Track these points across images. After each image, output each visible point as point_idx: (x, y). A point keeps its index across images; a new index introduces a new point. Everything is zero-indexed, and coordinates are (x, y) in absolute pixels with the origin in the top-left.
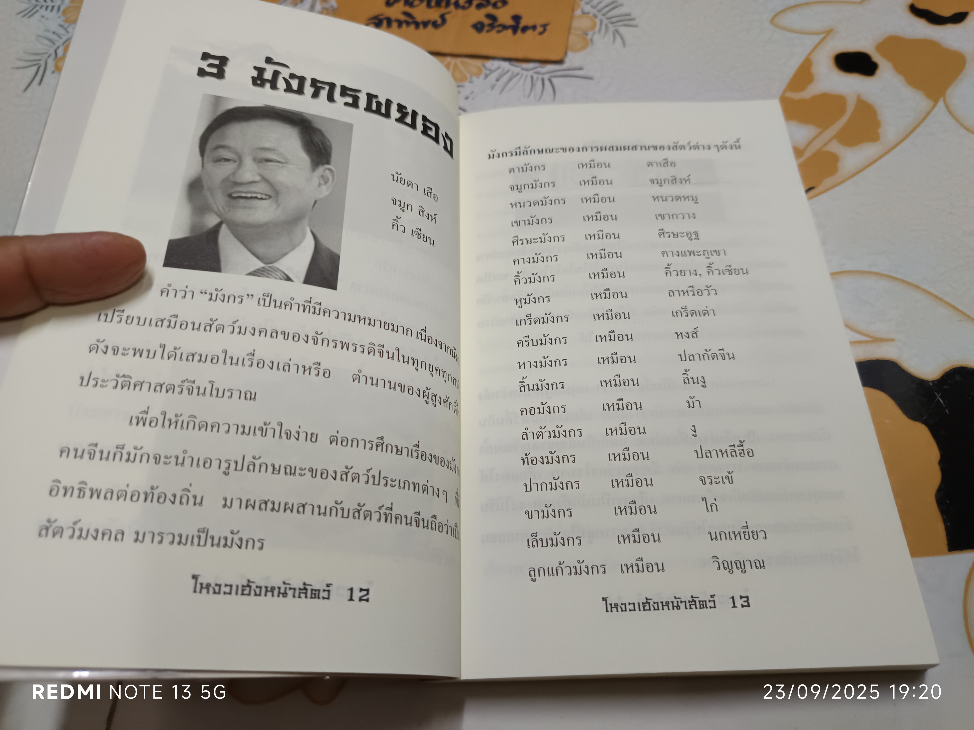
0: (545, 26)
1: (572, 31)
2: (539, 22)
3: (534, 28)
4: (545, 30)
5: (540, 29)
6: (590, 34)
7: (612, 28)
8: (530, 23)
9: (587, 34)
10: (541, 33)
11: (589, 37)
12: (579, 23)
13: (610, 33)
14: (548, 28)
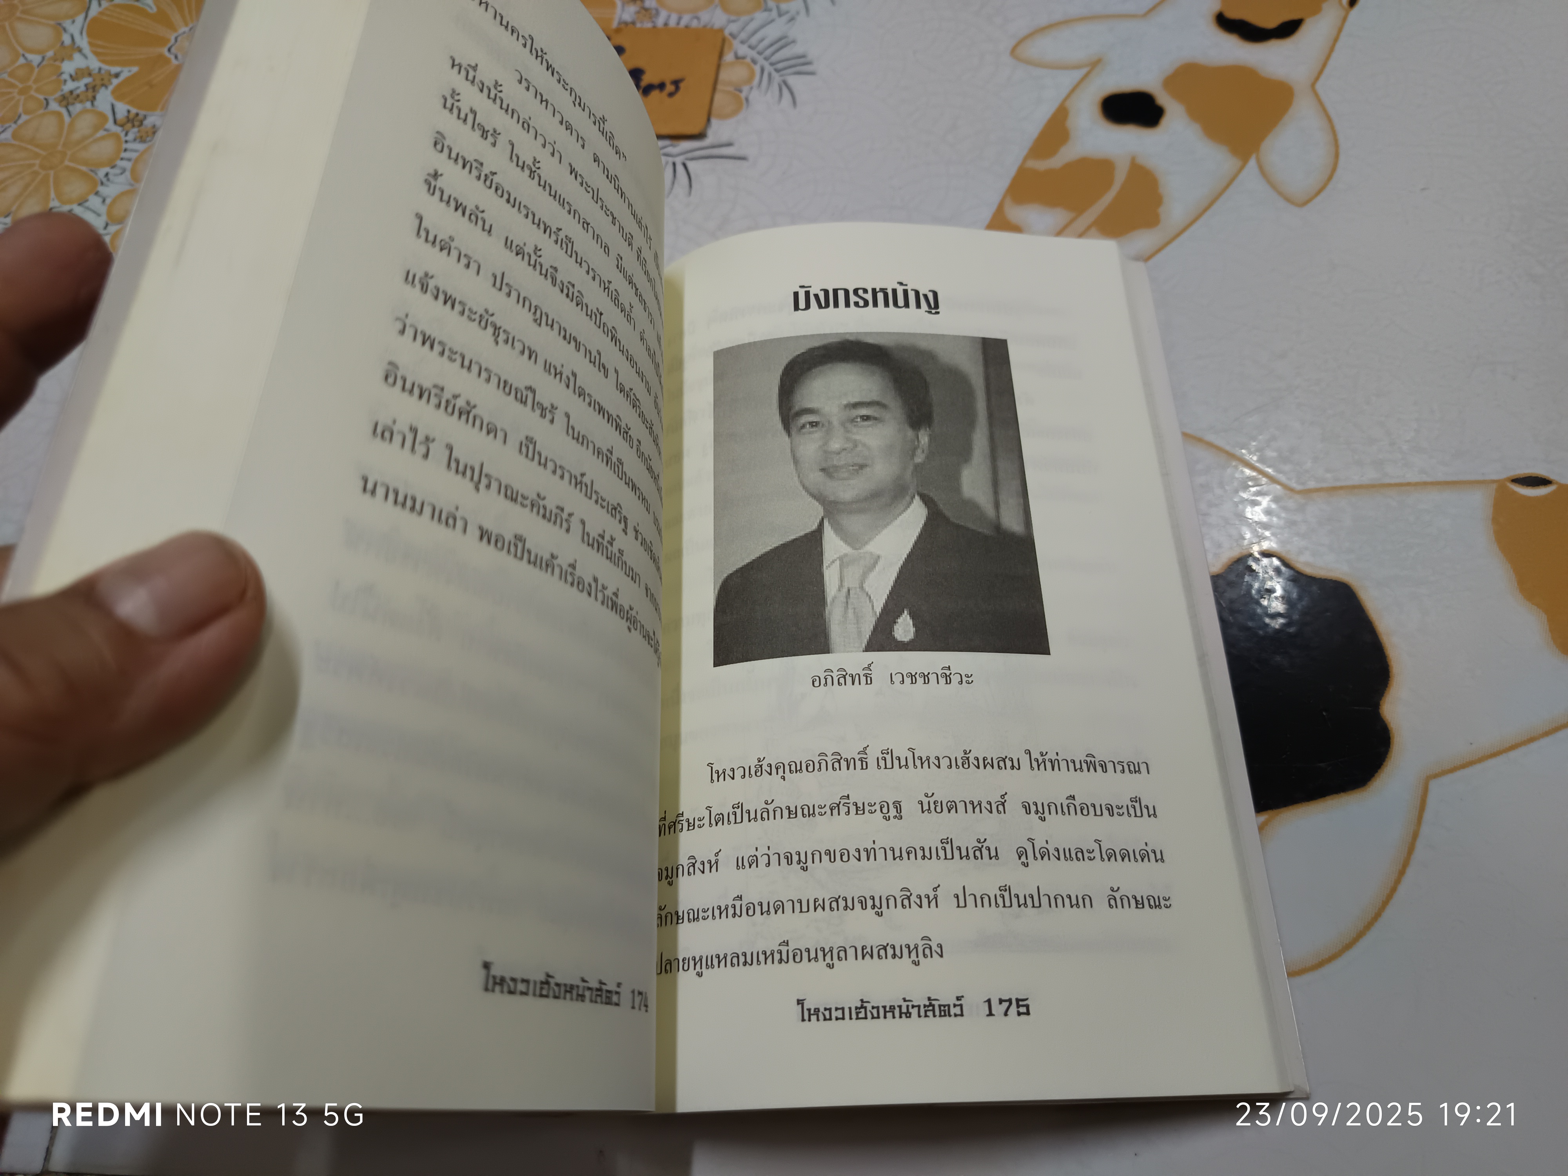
0: (676, 83)
1: (720, 87)
2: (668, 77)
3: (661, 86)
4: (677, 88)
5: (670, 88)
6: (746, 89)
7: (777, 77)
8: (656, 81)
9: (740, 91)
10: (671, 95)
11: (743, 95)
12: (730, 74)
13: (775, 87)
14: (682, 85)
